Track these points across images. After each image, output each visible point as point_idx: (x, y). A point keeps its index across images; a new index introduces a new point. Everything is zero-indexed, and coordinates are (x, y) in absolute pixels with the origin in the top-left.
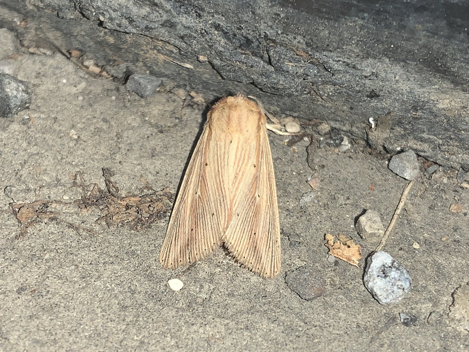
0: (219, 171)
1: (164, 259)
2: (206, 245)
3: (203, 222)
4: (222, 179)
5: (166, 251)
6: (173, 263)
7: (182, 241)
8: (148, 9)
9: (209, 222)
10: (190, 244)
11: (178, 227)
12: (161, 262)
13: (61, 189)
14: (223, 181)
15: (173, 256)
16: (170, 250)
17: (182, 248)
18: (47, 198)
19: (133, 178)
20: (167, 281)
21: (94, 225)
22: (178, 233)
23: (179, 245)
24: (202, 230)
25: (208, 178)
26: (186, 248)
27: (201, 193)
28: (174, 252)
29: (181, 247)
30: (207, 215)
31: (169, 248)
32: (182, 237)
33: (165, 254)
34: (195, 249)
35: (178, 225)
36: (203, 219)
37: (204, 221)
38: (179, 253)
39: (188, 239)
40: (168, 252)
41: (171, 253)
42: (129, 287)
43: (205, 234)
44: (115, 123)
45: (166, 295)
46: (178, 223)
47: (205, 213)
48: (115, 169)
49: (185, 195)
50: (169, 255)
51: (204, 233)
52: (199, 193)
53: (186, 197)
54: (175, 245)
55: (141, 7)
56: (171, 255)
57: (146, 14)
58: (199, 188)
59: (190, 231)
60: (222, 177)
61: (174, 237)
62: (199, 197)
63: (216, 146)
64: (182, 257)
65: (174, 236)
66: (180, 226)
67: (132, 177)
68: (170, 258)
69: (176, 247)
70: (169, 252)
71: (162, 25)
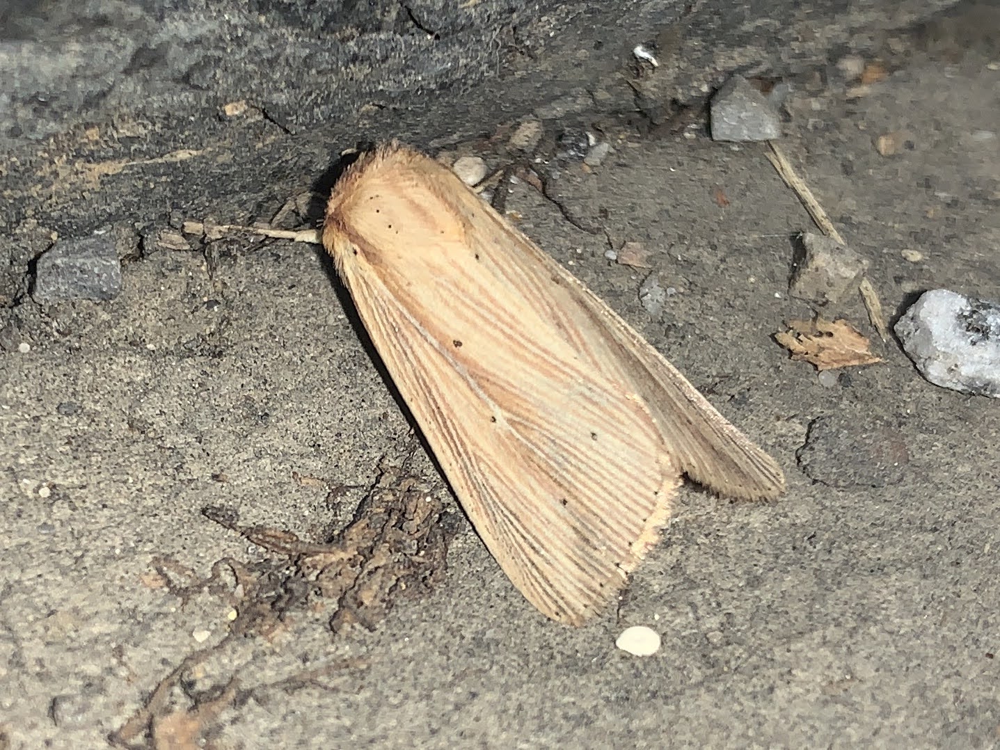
0: (510, 337)
1: (554, 608)
2: (637, 508)
3: (579, 469)
4: (539, 348)
5: (540, 590)
6: (587, 603)
7: (559, 543)
8: (75, 47)
9: (597, 458)
10: (588, 535)
11: (515, 523)
12: (557, 618)
13: (166, 625)
14: (545, 351)
15: (570, 587)
16: (547, 581)
17: (575, 558)
18: (160, 667)
19: (281, 493)
20: (616, 647)
21: (331, 648)
22: (528, 532)
23: (560, 556)
24: (593, 486)
25: (491, 370)
26: (588, 548)
27: (509, 411)
28: (561, 578)
29: (570, 558)
30: (575, 448)
31: (540, 580)
32: (550, 535)
33: (545, 597)
34: (614, 537)
35: (512, 518)
36: (574, 461)
37: (580, 465)
38: (578, 572)
39: (574, 528)
40: (548, 589)
41: (557, 585)
42: (566, 717)
43: (611, 488)
44: (96, 402)
45: (649, 677)
46: (506, 512)
47: (566, 446)
48: (221, 501)
49: (463, 444)
50: (558, 593)
51: (605, 489)
52: (500, 414)
53: (470, 448)
54: (549, 563)
55: (57, 49)
56: (562, 591)
57: (82, 61)
58: (491, 403)
59: (560, 508)
60: (534, 344)
61: (528, 549)
62: (511, 422)
63: (441, 290)
64: (595, 574)
65: (525, 545)
66: (518, 514)
67: (276, 492)
68: (570, 598)
69: (556, 564)
70: (551, 586)
71: (127, 72)
